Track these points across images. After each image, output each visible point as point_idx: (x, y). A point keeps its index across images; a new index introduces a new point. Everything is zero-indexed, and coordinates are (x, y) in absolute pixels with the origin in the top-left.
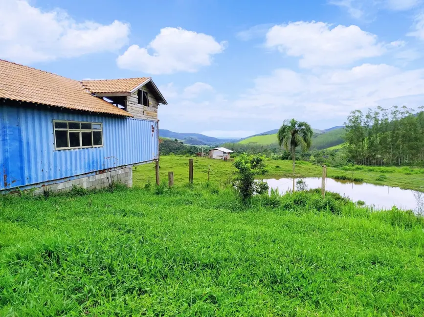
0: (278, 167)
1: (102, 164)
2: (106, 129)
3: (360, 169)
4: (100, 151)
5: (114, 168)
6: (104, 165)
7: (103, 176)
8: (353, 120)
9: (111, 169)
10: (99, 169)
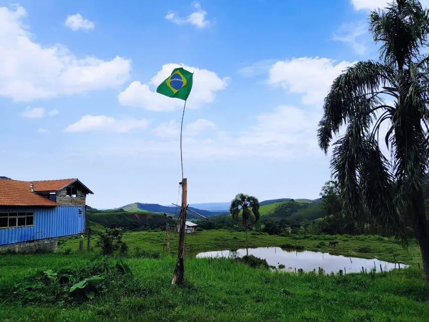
0: (235, 238)
1: (32, 236)
2: (37, 215)
3: (308, 237)
4: (31, 228)
5: (42, 239)
6: (33, 237)
7: (32, 244)
8: (328, 190)
9: (39, 240)
10: (29, 239)
